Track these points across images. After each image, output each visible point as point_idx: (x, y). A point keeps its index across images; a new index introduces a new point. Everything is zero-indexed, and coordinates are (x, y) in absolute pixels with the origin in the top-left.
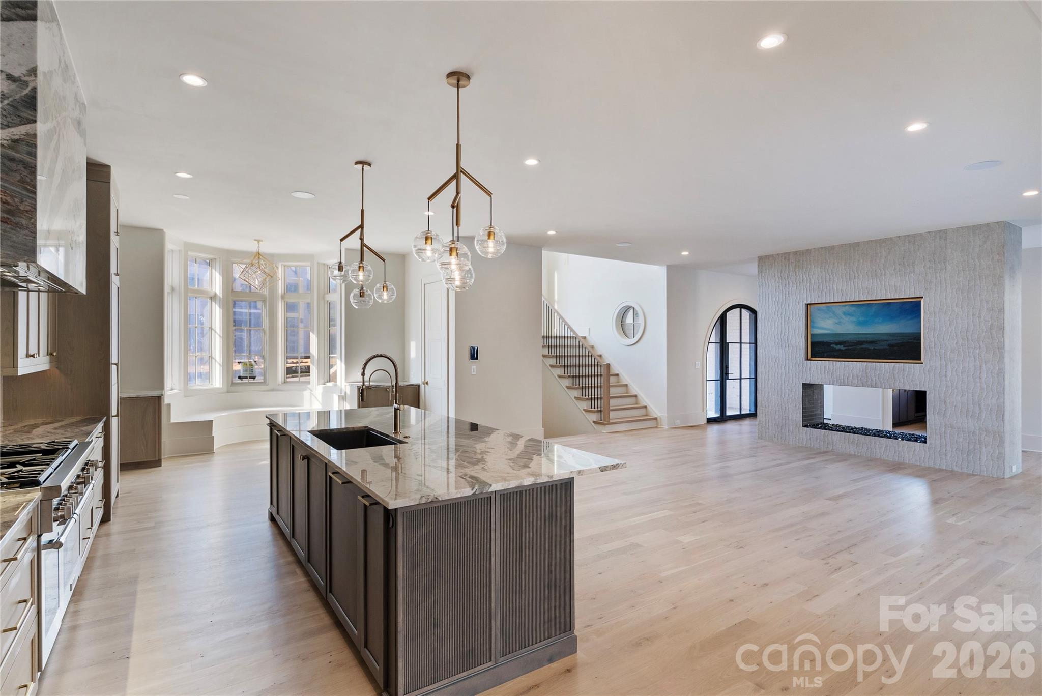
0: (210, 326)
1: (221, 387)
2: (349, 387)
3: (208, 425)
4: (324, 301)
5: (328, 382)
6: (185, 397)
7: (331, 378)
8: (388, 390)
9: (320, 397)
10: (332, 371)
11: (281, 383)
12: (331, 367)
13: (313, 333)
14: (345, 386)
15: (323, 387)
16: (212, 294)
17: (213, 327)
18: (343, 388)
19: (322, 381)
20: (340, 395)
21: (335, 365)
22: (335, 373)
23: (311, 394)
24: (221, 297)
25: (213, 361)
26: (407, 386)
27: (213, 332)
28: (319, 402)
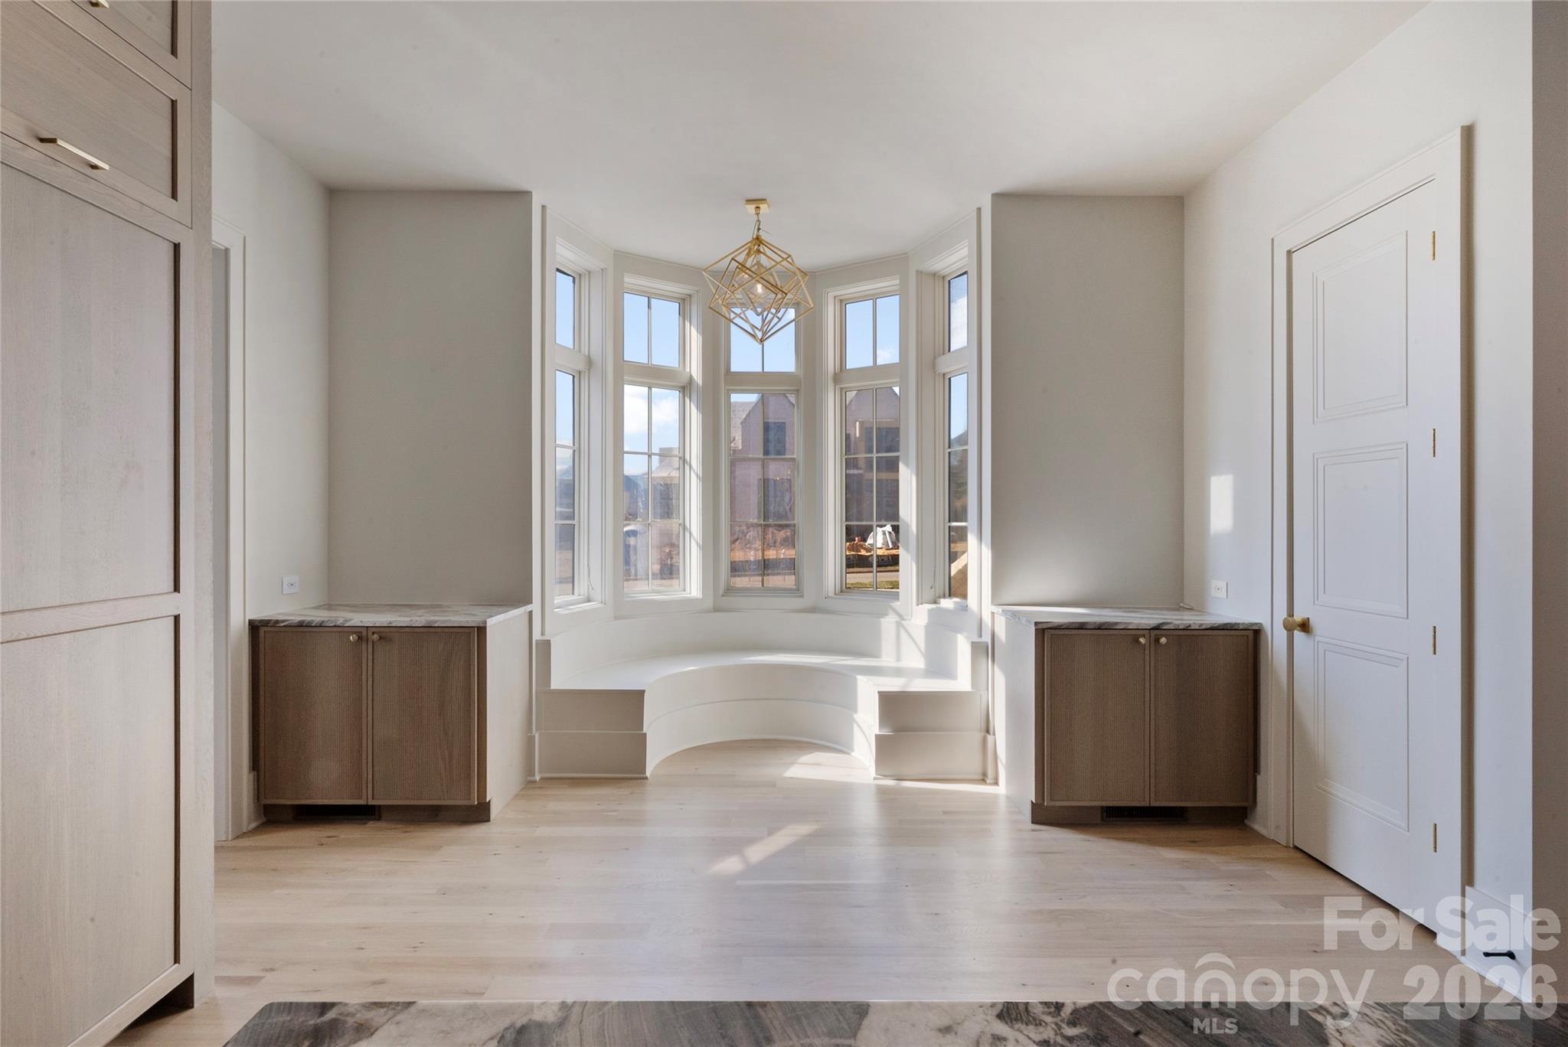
0: (681, 455)
1: (700, 596)
2: (1003, 619)
3: (634, 700)
4: (935, 373)
5: (944, 597)
6: (616, 618)
7: (956, 587)
8: (1142, 640)
9: (920, 636)
10: (956, 567)
11: (831, 593)
12: (953, 557)
13: (907, 465)
14: (993, 613)
15: (930, 611)
16: (684, 380)
17: (687, 457)
18: (987, 619)
19: (929, 594)
20: (976, 639)
21: (964, 552)
22: (963, 572)
23: (899, 625)
24: (700, 382)
25: (687, 535)
26: (1212, 629)
27: (687, 468)
28: (919, 649)
